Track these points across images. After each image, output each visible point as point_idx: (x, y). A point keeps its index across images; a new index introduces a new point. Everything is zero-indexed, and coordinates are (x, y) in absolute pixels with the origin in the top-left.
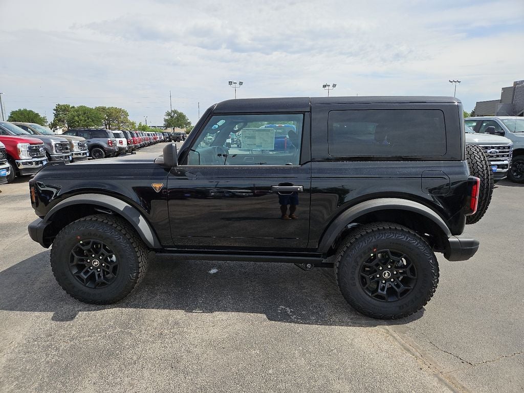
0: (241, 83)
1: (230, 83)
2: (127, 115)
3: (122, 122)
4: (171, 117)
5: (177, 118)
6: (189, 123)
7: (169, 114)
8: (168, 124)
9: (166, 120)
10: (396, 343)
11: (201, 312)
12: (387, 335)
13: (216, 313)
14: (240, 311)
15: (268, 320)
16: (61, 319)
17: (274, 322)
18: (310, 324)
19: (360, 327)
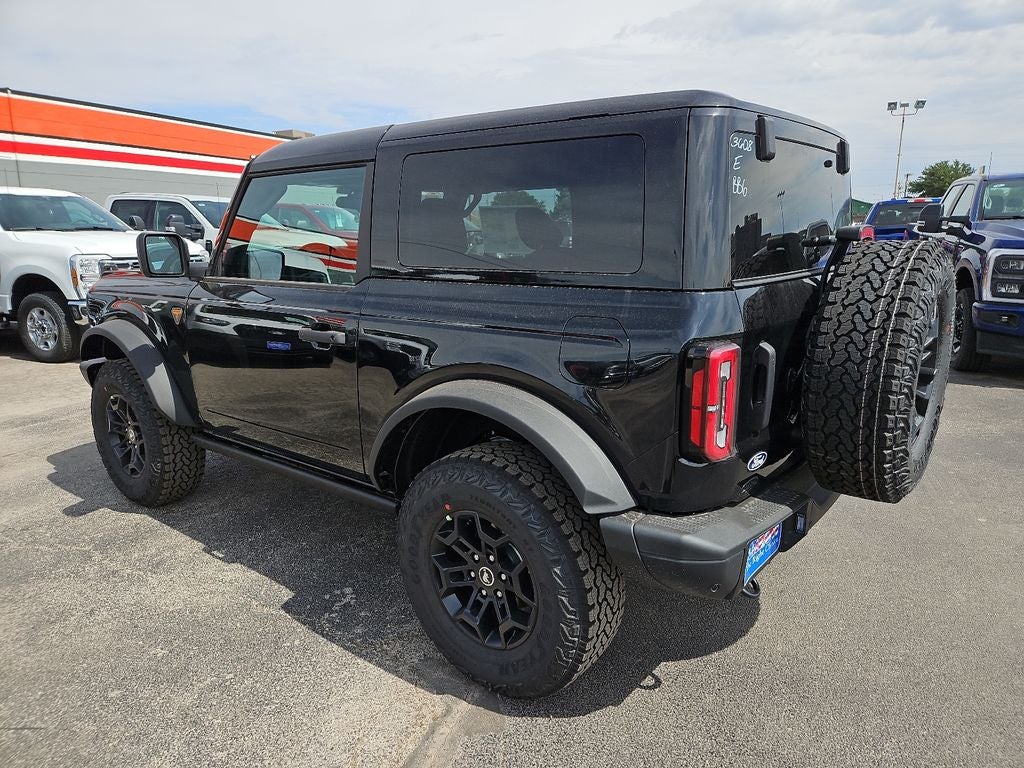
0: (920, 104)
1: (892, 106)
10: (411, 747)
11: (221, 556)
12: (428, 721)
13: (234, 565)
14: (272, 573)
15: (279, 606)
16: (73, 511)
17: (282, 612)
18: (332, 639)
19: (410, 681)
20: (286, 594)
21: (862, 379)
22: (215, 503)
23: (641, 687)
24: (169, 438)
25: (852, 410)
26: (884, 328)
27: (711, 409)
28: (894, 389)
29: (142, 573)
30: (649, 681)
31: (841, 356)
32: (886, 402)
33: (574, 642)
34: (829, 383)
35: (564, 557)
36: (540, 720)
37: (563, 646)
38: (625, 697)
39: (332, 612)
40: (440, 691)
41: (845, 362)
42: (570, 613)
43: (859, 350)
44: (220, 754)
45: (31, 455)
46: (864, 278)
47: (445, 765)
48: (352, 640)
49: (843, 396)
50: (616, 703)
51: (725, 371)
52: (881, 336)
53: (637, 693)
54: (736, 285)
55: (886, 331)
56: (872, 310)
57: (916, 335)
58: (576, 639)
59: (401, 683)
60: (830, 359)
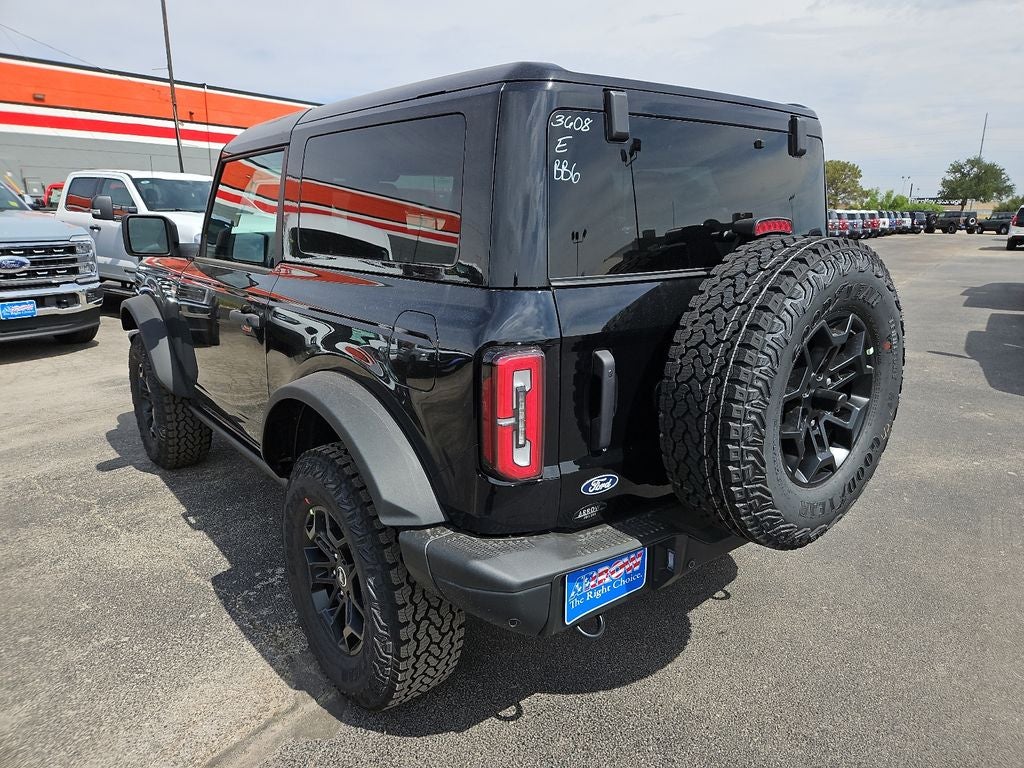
2: (855, 172)
3: (844, 191)
4: (963, 174)
5: (977, 176)
6: (1009, 190)
7: (957, 168)
8: (951, 191)
9: (945, 183)
10: (236, 739)
11: (193, 521)
12: (269, 715)
13: (198, 533)
14: (222, 546)
15: (210, 577)
16: (104, 467)
17: (210, 584)
18: (234, 616)
19: (278, 671)
20: (224, 565)
21: (704, 400)
22: (220, 471)
23: (499, 718)
24: (173, 407)
25: (696, 434)
26: (732, 342)
27: (503, 422)
28: (735, 414)
29: (119, 530)
30: (510, 711)
31: (687, 372)
32: (726, 429)
33: (387, 659)
34: (676, 402)
35: (378, 567)
36: (373, 734)
37: (378, 662)
38: (474, 724)
39: (253, 590)
40: (298, 685)
41: (690, 379)
42: (382, 627)
43: (704, 366)
44: (71, 712)
45: (107, 411)
46: (732, 281)
47: (254, 764)
48: (252, 622)
49: (687, 418)
50: (459, 730)
51: (521, 380)
52: (728, 350)
53: (489, 723)
54: (553, 284)
55: (733, 346)
56: (725, 320)
57: (770, 351)
58: (390, 657)
59: (270, 672)
60: (677, 375)
